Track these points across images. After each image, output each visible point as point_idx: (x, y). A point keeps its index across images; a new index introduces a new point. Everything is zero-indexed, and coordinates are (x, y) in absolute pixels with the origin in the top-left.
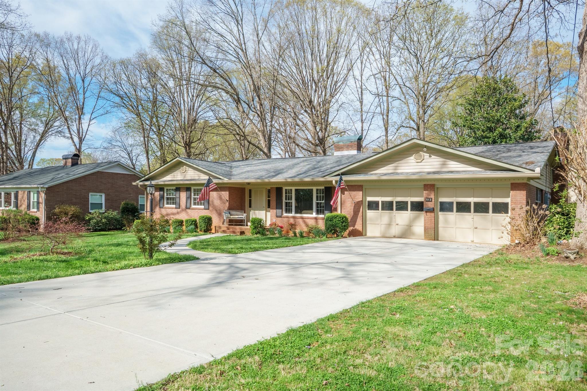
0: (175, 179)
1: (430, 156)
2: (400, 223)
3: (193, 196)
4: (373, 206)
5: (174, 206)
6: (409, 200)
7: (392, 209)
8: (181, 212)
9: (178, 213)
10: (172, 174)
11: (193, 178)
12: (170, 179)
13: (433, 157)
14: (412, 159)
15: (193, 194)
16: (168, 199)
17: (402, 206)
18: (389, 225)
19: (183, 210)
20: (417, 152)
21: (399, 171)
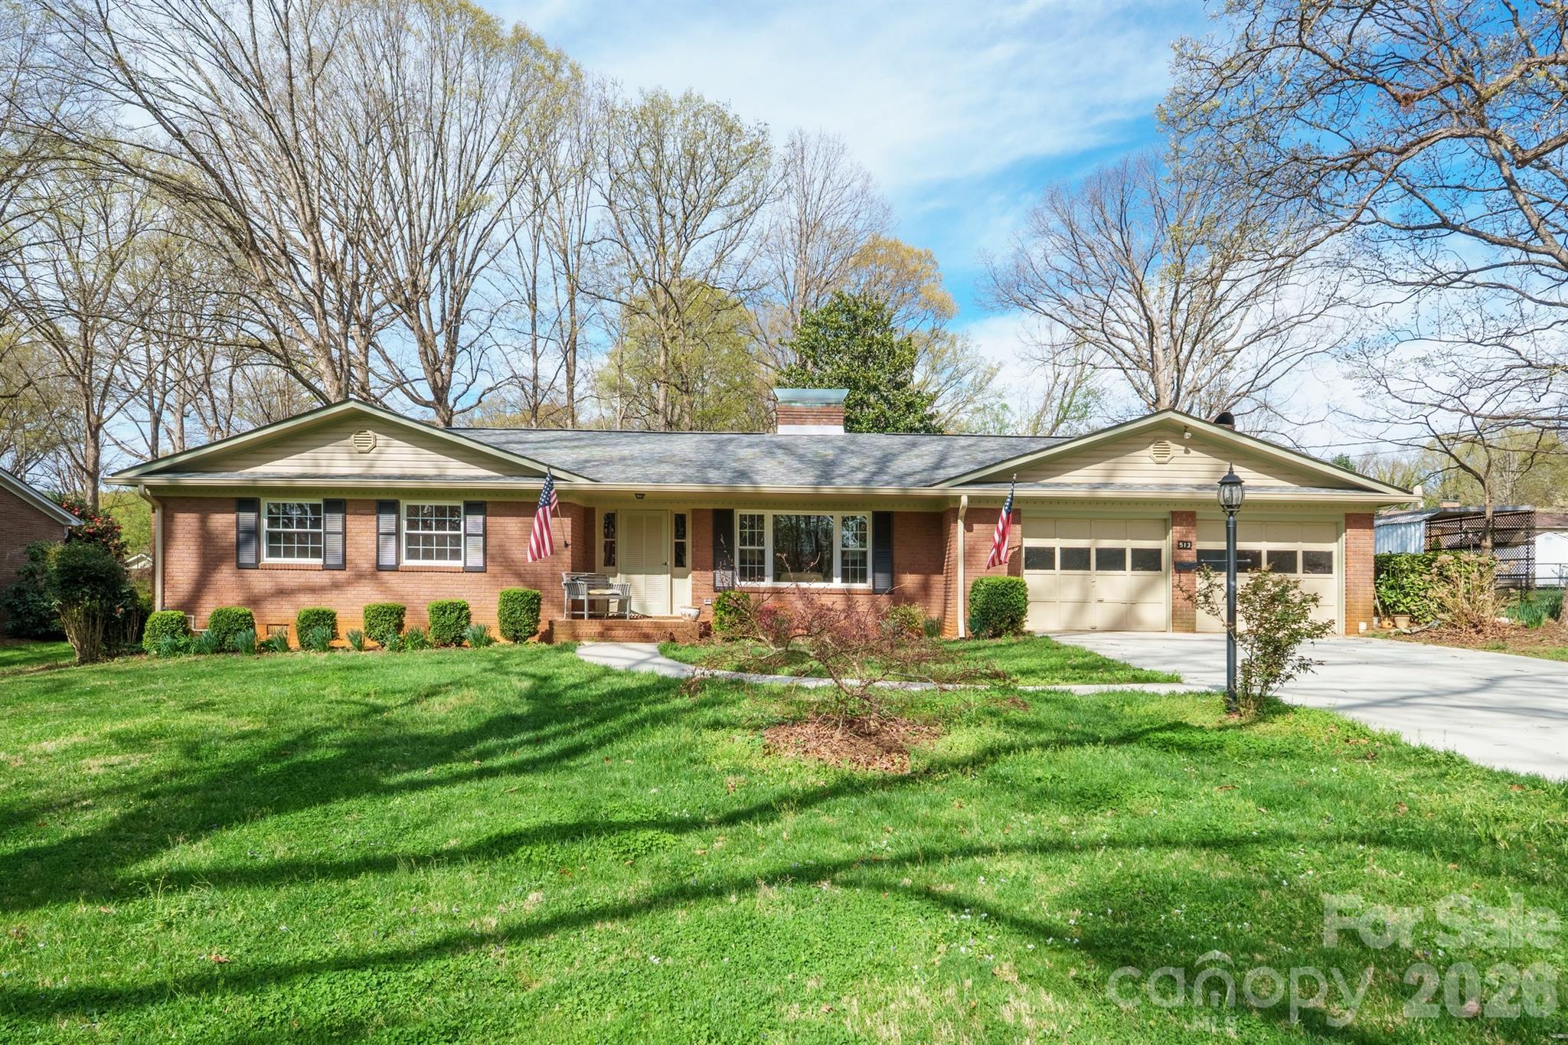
0: (323, 471)
1: (1186, 452)
2: (1106, 598)
3: (405, 530)
4: (1040, 559)
5: (319, 561)
6: (1129, 545)
7: (1087, 567)
8: (348, 583)
9: (336, 586)
10: (306, 455)
11: (409, 472)
12: (298, 470)
13: (1193, 453)
14: (1146, 457)
15: (404, 524)
16: (273, 538)
17: (1111, 560)
18: (1083, 603)
19: (360, 576)
20: (1158, 440)
21: (1118, 481)
